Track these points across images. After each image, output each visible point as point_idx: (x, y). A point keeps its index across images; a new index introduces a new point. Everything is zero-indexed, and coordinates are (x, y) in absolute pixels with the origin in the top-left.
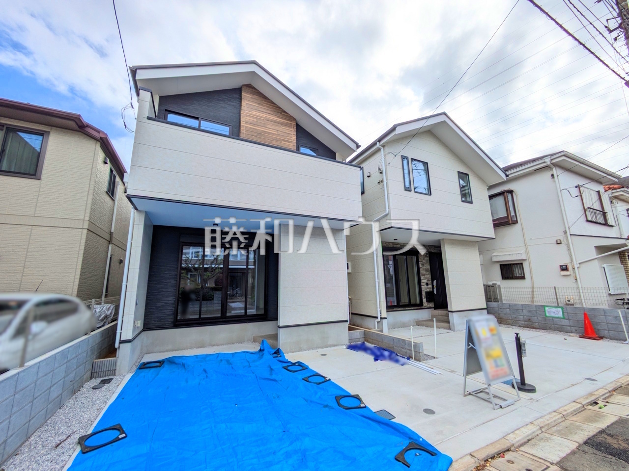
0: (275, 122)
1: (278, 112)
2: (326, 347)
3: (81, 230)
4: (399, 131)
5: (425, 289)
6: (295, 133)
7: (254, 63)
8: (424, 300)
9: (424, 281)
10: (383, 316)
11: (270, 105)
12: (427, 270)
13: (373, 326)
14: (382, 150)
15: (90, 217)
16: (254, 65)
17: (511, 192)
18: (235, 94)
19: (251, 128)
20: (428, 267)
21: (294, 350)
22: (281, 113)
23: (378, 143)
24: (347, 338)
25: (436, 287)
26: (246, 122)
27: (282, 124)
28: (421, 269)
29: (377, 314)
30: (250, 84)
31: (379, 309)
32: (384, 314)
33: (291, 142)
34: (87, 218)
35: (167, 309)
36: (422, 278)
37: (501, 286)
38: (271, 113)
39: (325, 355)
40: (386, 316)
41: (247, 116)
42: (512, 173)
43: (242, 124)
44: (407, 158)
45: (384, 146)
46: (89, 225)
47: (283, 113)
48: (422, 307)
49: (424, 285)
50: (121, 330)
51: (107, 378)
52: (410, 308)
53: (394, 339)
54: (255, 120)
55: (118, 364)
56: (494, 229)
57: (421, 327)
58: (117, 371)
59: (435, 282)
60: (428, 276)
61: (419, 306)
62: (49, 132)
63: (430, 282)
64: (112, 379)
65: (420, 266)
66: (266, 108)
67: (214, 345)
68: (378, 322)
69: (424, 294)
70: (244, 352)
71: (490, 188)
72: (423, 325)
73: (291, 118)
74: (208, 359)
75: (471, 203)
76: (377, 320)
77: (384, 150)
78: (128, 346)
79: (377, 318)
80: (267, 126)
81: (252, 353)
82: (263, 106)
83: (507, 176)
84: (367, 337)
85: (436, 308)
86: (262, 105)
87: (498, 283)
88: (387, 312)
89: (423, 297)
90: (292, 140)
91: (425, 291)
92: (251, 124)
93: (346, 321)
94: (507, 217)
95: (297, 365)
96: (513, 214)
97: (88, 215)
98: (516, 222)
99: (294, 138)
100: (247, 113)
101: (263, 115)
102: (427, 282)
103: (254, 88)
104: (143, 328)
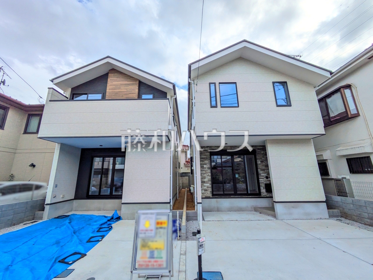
0: (126, 84)
1: (128, 79)
6: (138, 88)
7: (108, 57)
8: (264, 190)
9: (263, 175)
11: (124, 76)
18: (105, 77)
19: (112, 92)
21: (129, 218)
22: (130, 79)
26: (110, 89)
27: (130, 85)
30: (113, 69)
31: (196, 196)
32: (199, 200)
33: (135, 94)
36: (261, 172)
37: (351, 180)
38: (124, 80)
41: (110, 86)
43: (107, 91)
44: (215, 83)
48: (260, 196)
49: (263, 178)
52: (248, 197)
54: (114, 87)
55: (44, 214)
57: (256, 212)
58: (43, 218)
60: (268, 171)
61: (258, 195)
64: (38, 221)
66: (121, 78)
72: (258, 211)
73: (135, 79)
75: (290, 106)
78: (48, 206)
80: (121, 88)
81: (107, 217)
86: (119, 77)
87: (348, 177)
89: (262, 188)
90: (135, 92)
91: (265, 183)
92: (112, 89)
94: (345, 112)
96: (353, 107)
99: (137, 91)
100: (110, 84)
101: (119, 83)
102: (267, 176)
103: (115, 70)
104: (74, 198)
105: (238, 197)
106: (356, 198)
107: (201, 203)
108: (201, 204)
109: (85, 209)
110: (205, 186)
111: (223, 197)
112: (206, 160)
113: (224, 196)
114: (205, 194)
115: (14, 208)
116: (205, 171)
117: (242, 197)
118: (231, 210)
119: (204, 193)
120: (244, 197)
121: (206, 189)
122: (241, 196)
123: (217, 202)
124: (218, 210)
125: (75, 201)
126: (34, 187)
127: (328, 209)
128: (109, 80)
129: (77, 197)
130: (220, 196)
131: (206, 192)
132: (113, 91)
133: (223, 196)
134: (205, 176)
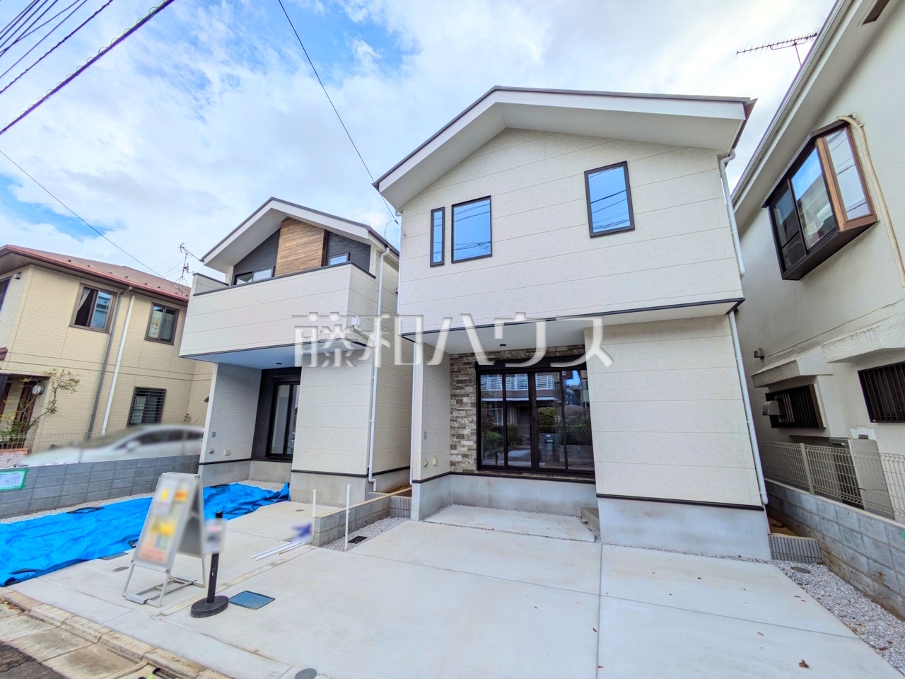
0: (305, 244)
6: (322, 246)
7: (271, 199)
11: (303, 228)
16: (272, 202)
17: (844, 125)
18: (276, 236)
19: (284, 262)
26: (281, 258)
30: (288, 217)
32: (417, 475)
33: (315, 259)
38: (302, 235)
41: (281, 251)
43: (278, 261)
44: (443, 209)
47: (314, 229)
54: (289, 251)
66: (299, 233)
73: (320, 231)
75: (629, 228)
80: (298, 252)
87: (872, 434)
90: (318, 255)
92: (285, 257)
93: (363, 476)
100: (282, 248)
101: (295, 243)
103: (291, 219)
104: (250, 457)
105: (540, 476)
107: (419, 482)
108: (418, 485)
109: (264, 478)
110: (464, 446)
111: (504, 474)
112: (468, 386)
113: (506, 472)
114: (464, 465)
115: (154, 465)
116: (464, 410)
117: (551, 477)
118: (520, 507)
119: (461, 462)
120: (555, 477)
121: (467, 453)
122: (548, 474)
123: (489, 484)
124: (491, 504)
125: (252, 462)
126: (185, 435)
128: (281, 240)
129: (255, 457)
130: (496, 471)
131: (465, 459)
133: (503, 472)
134: (464, 424)
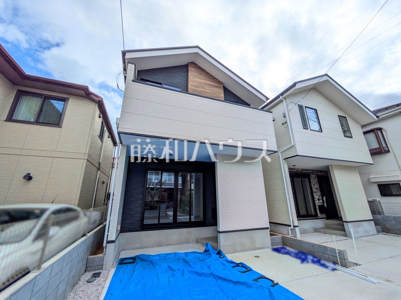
0: (210, 85)
1: (212, 79)
2: (255, 250)
3: (83, 160)
4: (298, 86)
5: (318, 203)
6: (223, 92)
7: (197, 47)
8: (318, 212)
9: (316, 197)
10: (295, 225)
11: (206, 74)
12: (317, 189)
13: (288, 233)
14: (284, 101)
15: (89, 152)
16: (197, 49)
17: (380, 129)
18: (184, 68)
20: (318, 186)
22: (213, 79)
23: (281, 96)
24: (270, 242)
25: (326, 201)
26: (192, 86)
27: (214, 86)
28: (313, 188)
29: (290, 223)
30: (193, 62)
31: (291, 219)
32: (296, 223)
33: (221, 98)
34: (87, 152)
35: (136, 217)
36: (314, 194)
37: (381, 202)
38: (207, 79)
39: (258, 257)
40: (297, 225)
41: (192, 81)
42: (382, 115)
43: (189, 86)
44: (302, 106)
45: (285, 99)
46: (88, 157)
47: (214, 79)
48: (317, 218)
49: (316, 200)
50: (108, 232)
51: (97, 272)
52: (309, 218)
53: (314, 245)
54: (198, 84)
55: (105, 260)
56: (372, 157)
57: (319, 233)
58: (104, 266)
59: (324, 198)
60: (319, 193)
61: (315, 216)
62: (68, 99)
63: (321, 198)
64: (100, 273)
65: (312, 186)
66: (204, 76)
67: (168, 245)
68: (291, 229)
69: (317, 207)
70: (194, 252)
71: (363, 126)
72: (321, 232)
74: (168, 257)
75: (352, 137)
76: (290, 228)
77: (285, 101)
78: (112, 245)
79: (290, 226)
80: (205, 88)
81: (200, 253)
82: (203, 75)
83: (378, 117)
84: (285, 241)
85: (327, 218)
86: (201, 74)
87: (378, 199)
88: (298, 220)
89: (317, 210)
90: (221, 96)
91: (318, 205)
92: (195, 86)
93: (268, 228)
94: (380, 147)
95: (241, 266)
96: (384, 145)
97: (88, 150)
98: (389, 151)
99: (223, 95)
100: (192, 80)
101: (202, 81)
102: (319, 198)
103: (196, 64)
106: (386, 215)
107: (298, 226)
108: (298, 228)
117: (304, 219)
127: (376, 225)
132: (196, 89)
